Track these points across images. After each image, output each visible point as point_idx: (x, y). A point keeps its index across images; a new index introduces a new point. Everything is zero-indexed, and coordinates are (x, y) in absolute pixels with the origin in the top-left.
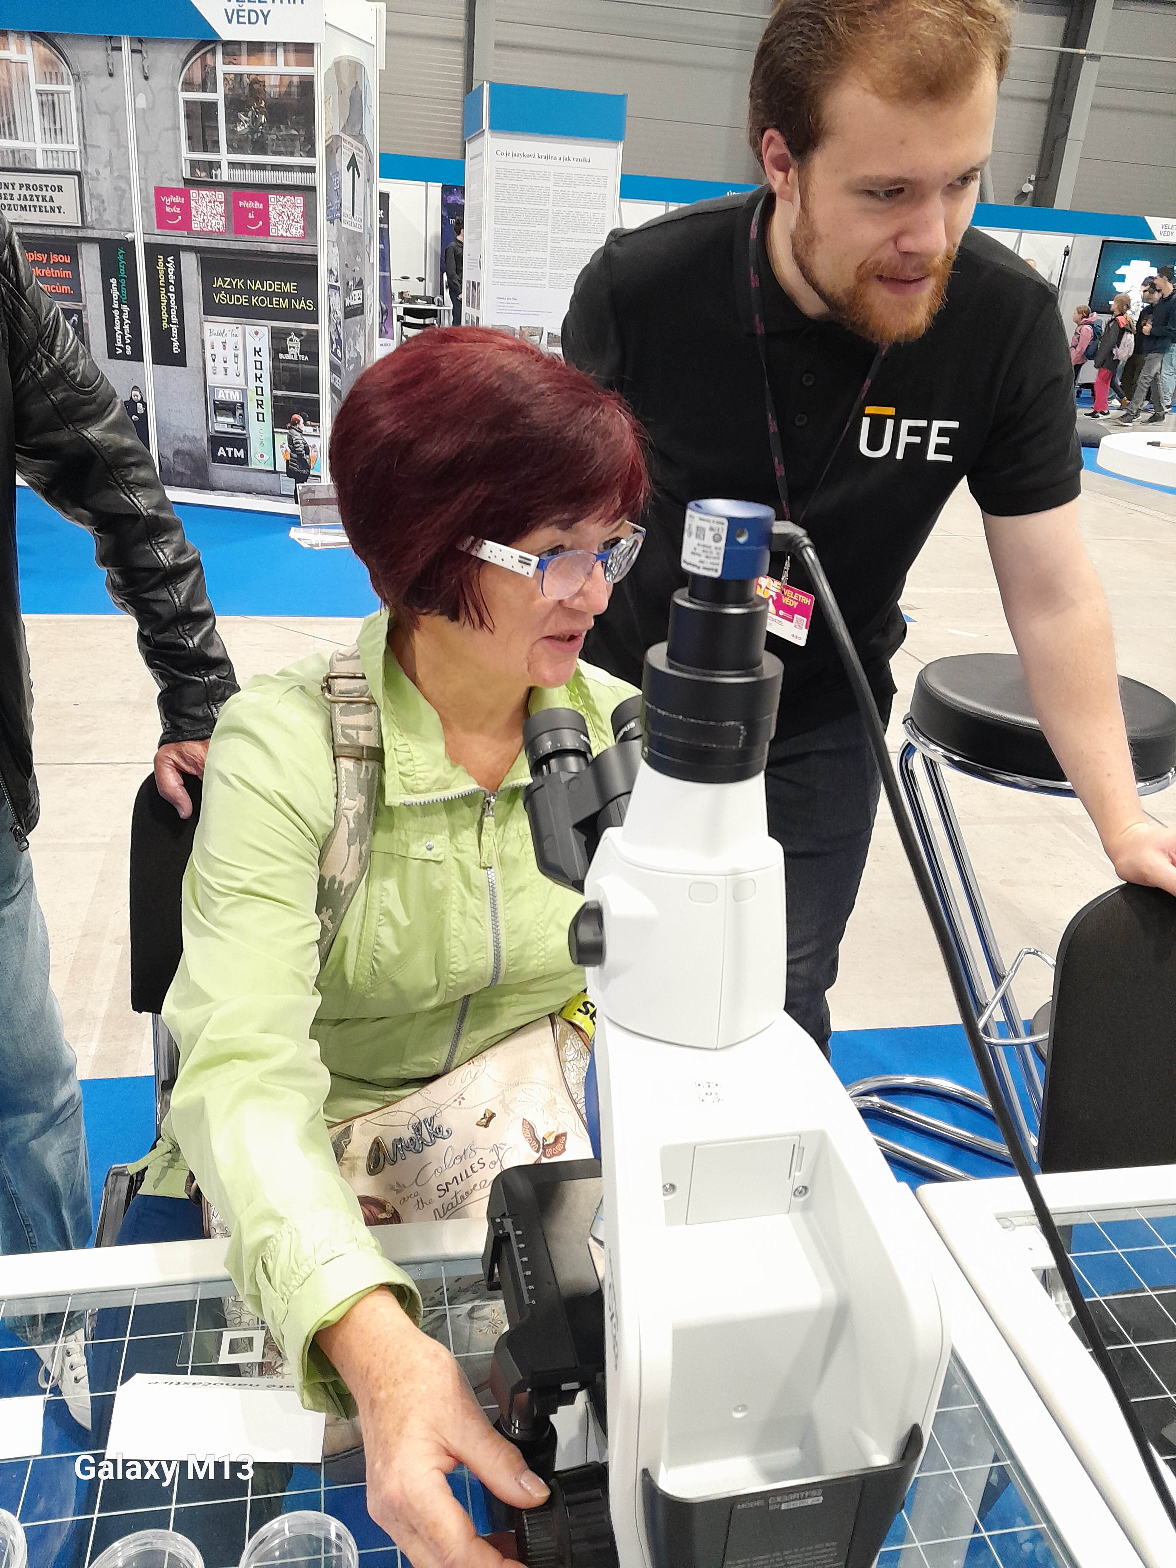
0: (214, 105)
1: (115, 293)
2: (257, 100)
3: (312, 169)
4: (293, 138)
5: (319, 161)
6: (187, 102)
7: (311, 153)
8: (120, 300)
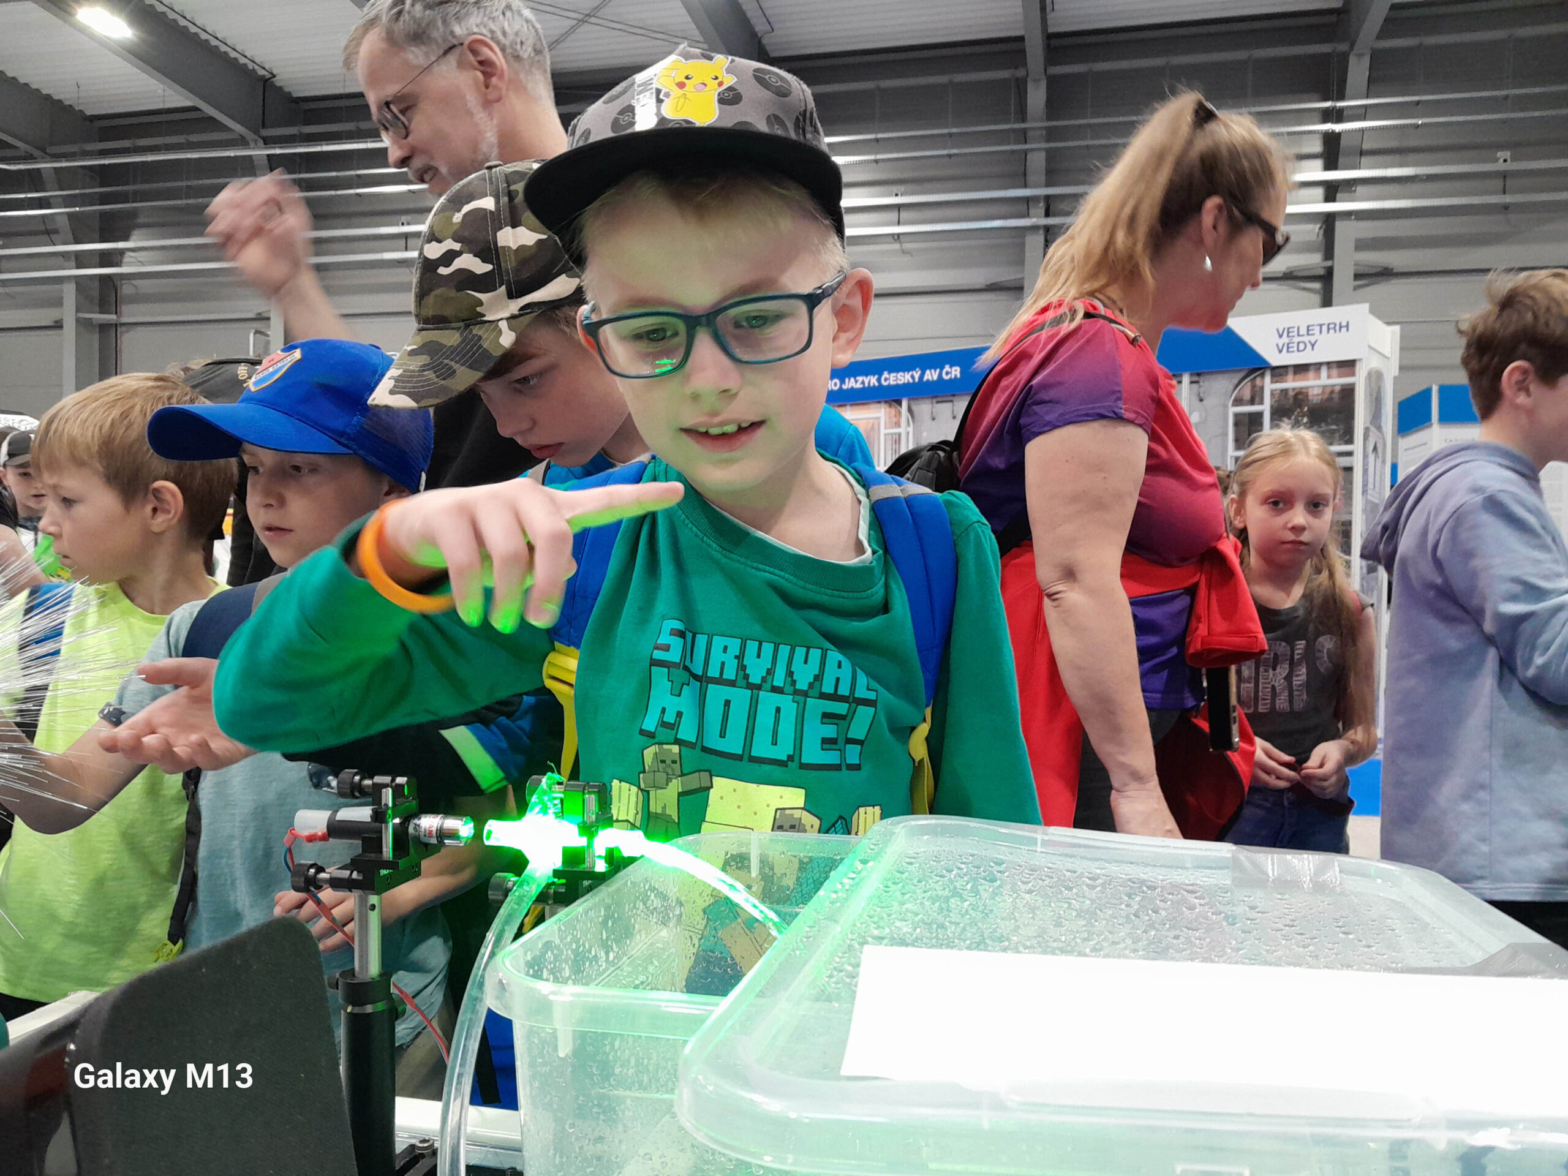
0: (1260, 415)
2: (1300, 406)
3: (1350, 454)
4: (1333, 432)
5: (1357, 446)
6: (1236, 415)
7: (1350, 441)
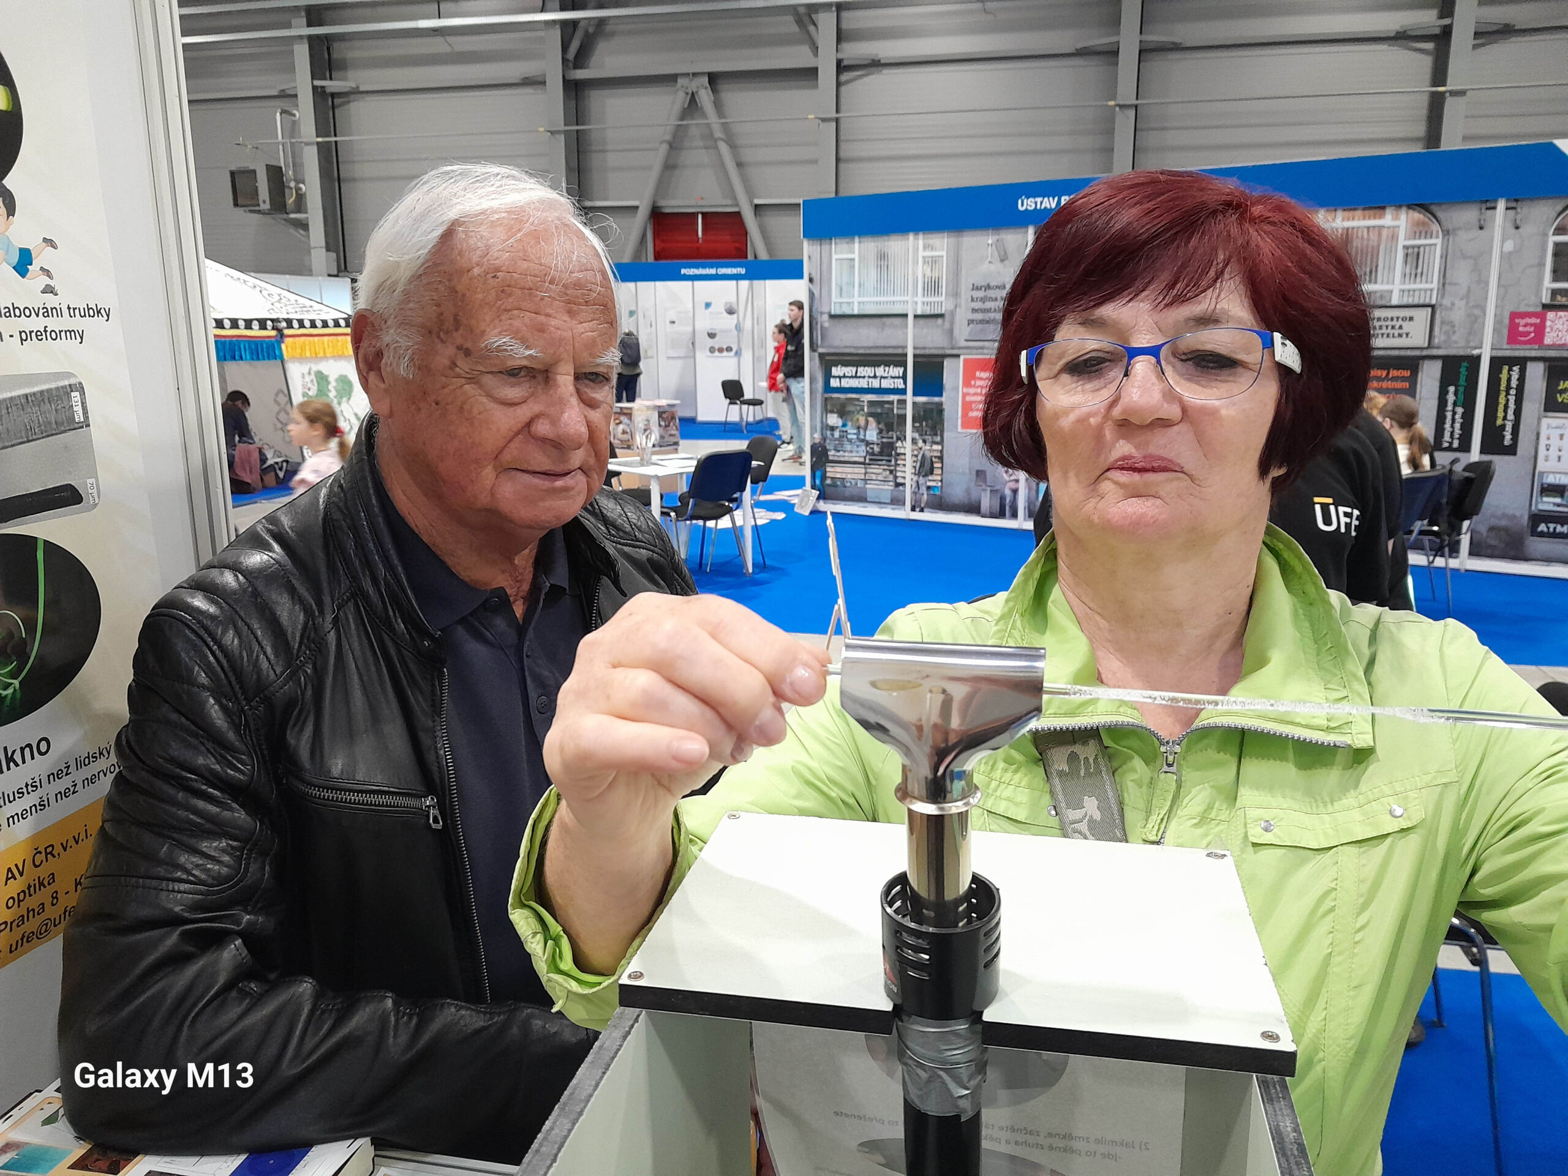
1: (1451, 398)
6: (1556, 244)
8: (1455, 404)
